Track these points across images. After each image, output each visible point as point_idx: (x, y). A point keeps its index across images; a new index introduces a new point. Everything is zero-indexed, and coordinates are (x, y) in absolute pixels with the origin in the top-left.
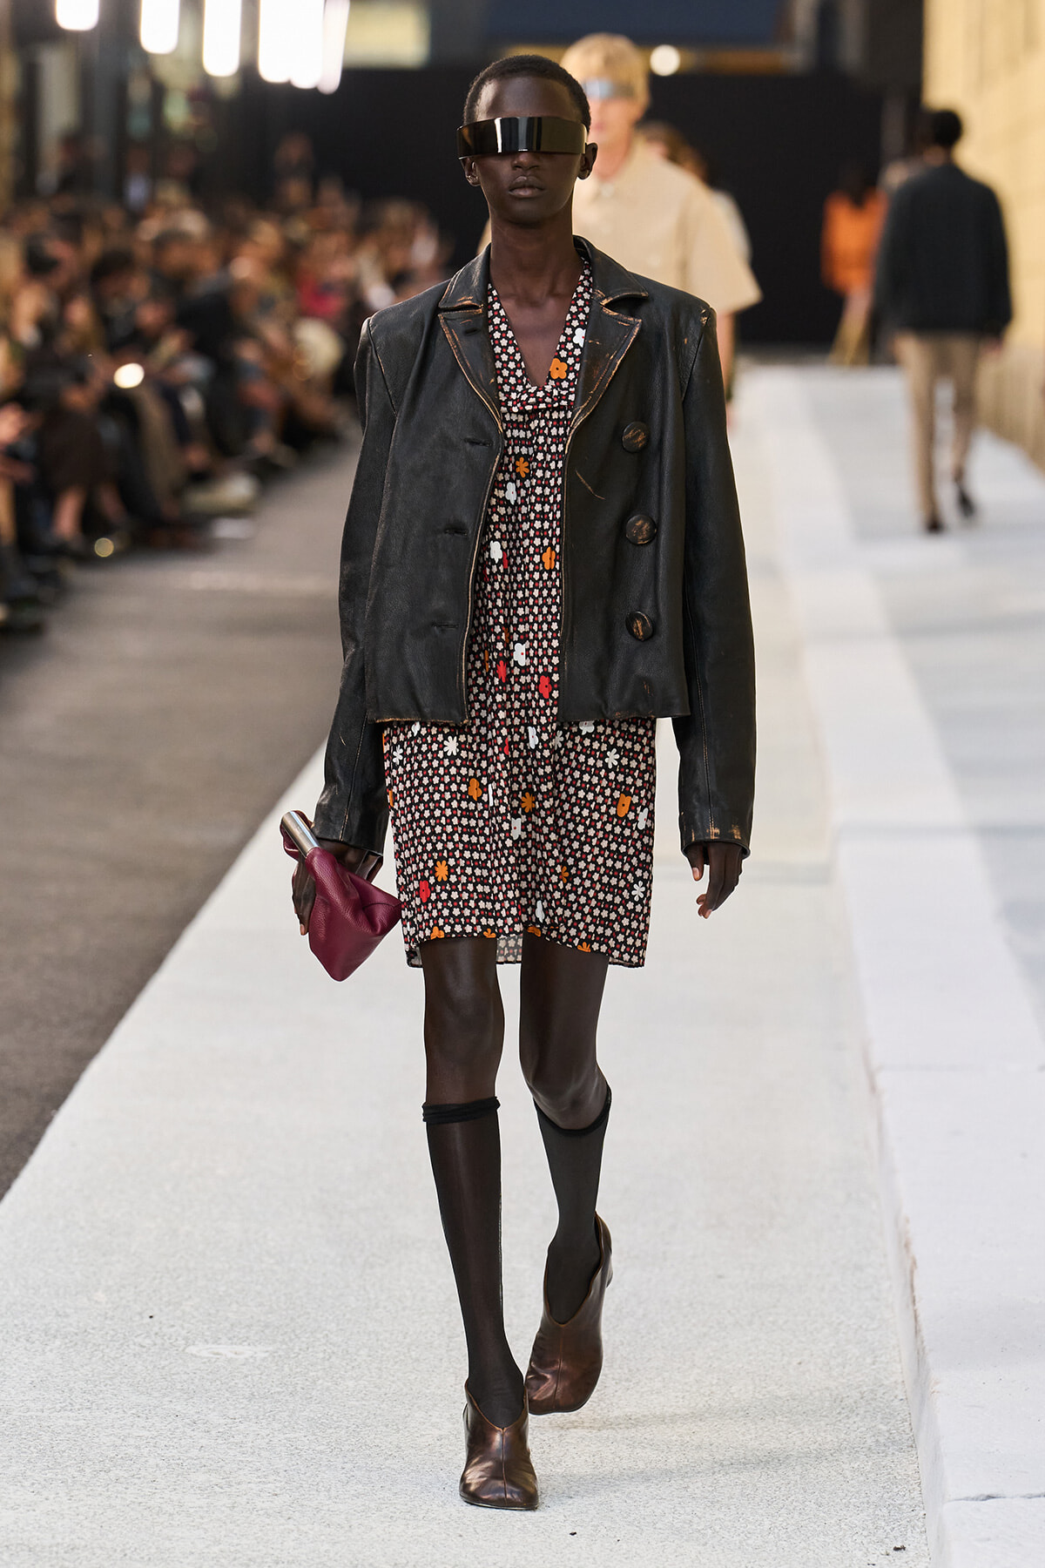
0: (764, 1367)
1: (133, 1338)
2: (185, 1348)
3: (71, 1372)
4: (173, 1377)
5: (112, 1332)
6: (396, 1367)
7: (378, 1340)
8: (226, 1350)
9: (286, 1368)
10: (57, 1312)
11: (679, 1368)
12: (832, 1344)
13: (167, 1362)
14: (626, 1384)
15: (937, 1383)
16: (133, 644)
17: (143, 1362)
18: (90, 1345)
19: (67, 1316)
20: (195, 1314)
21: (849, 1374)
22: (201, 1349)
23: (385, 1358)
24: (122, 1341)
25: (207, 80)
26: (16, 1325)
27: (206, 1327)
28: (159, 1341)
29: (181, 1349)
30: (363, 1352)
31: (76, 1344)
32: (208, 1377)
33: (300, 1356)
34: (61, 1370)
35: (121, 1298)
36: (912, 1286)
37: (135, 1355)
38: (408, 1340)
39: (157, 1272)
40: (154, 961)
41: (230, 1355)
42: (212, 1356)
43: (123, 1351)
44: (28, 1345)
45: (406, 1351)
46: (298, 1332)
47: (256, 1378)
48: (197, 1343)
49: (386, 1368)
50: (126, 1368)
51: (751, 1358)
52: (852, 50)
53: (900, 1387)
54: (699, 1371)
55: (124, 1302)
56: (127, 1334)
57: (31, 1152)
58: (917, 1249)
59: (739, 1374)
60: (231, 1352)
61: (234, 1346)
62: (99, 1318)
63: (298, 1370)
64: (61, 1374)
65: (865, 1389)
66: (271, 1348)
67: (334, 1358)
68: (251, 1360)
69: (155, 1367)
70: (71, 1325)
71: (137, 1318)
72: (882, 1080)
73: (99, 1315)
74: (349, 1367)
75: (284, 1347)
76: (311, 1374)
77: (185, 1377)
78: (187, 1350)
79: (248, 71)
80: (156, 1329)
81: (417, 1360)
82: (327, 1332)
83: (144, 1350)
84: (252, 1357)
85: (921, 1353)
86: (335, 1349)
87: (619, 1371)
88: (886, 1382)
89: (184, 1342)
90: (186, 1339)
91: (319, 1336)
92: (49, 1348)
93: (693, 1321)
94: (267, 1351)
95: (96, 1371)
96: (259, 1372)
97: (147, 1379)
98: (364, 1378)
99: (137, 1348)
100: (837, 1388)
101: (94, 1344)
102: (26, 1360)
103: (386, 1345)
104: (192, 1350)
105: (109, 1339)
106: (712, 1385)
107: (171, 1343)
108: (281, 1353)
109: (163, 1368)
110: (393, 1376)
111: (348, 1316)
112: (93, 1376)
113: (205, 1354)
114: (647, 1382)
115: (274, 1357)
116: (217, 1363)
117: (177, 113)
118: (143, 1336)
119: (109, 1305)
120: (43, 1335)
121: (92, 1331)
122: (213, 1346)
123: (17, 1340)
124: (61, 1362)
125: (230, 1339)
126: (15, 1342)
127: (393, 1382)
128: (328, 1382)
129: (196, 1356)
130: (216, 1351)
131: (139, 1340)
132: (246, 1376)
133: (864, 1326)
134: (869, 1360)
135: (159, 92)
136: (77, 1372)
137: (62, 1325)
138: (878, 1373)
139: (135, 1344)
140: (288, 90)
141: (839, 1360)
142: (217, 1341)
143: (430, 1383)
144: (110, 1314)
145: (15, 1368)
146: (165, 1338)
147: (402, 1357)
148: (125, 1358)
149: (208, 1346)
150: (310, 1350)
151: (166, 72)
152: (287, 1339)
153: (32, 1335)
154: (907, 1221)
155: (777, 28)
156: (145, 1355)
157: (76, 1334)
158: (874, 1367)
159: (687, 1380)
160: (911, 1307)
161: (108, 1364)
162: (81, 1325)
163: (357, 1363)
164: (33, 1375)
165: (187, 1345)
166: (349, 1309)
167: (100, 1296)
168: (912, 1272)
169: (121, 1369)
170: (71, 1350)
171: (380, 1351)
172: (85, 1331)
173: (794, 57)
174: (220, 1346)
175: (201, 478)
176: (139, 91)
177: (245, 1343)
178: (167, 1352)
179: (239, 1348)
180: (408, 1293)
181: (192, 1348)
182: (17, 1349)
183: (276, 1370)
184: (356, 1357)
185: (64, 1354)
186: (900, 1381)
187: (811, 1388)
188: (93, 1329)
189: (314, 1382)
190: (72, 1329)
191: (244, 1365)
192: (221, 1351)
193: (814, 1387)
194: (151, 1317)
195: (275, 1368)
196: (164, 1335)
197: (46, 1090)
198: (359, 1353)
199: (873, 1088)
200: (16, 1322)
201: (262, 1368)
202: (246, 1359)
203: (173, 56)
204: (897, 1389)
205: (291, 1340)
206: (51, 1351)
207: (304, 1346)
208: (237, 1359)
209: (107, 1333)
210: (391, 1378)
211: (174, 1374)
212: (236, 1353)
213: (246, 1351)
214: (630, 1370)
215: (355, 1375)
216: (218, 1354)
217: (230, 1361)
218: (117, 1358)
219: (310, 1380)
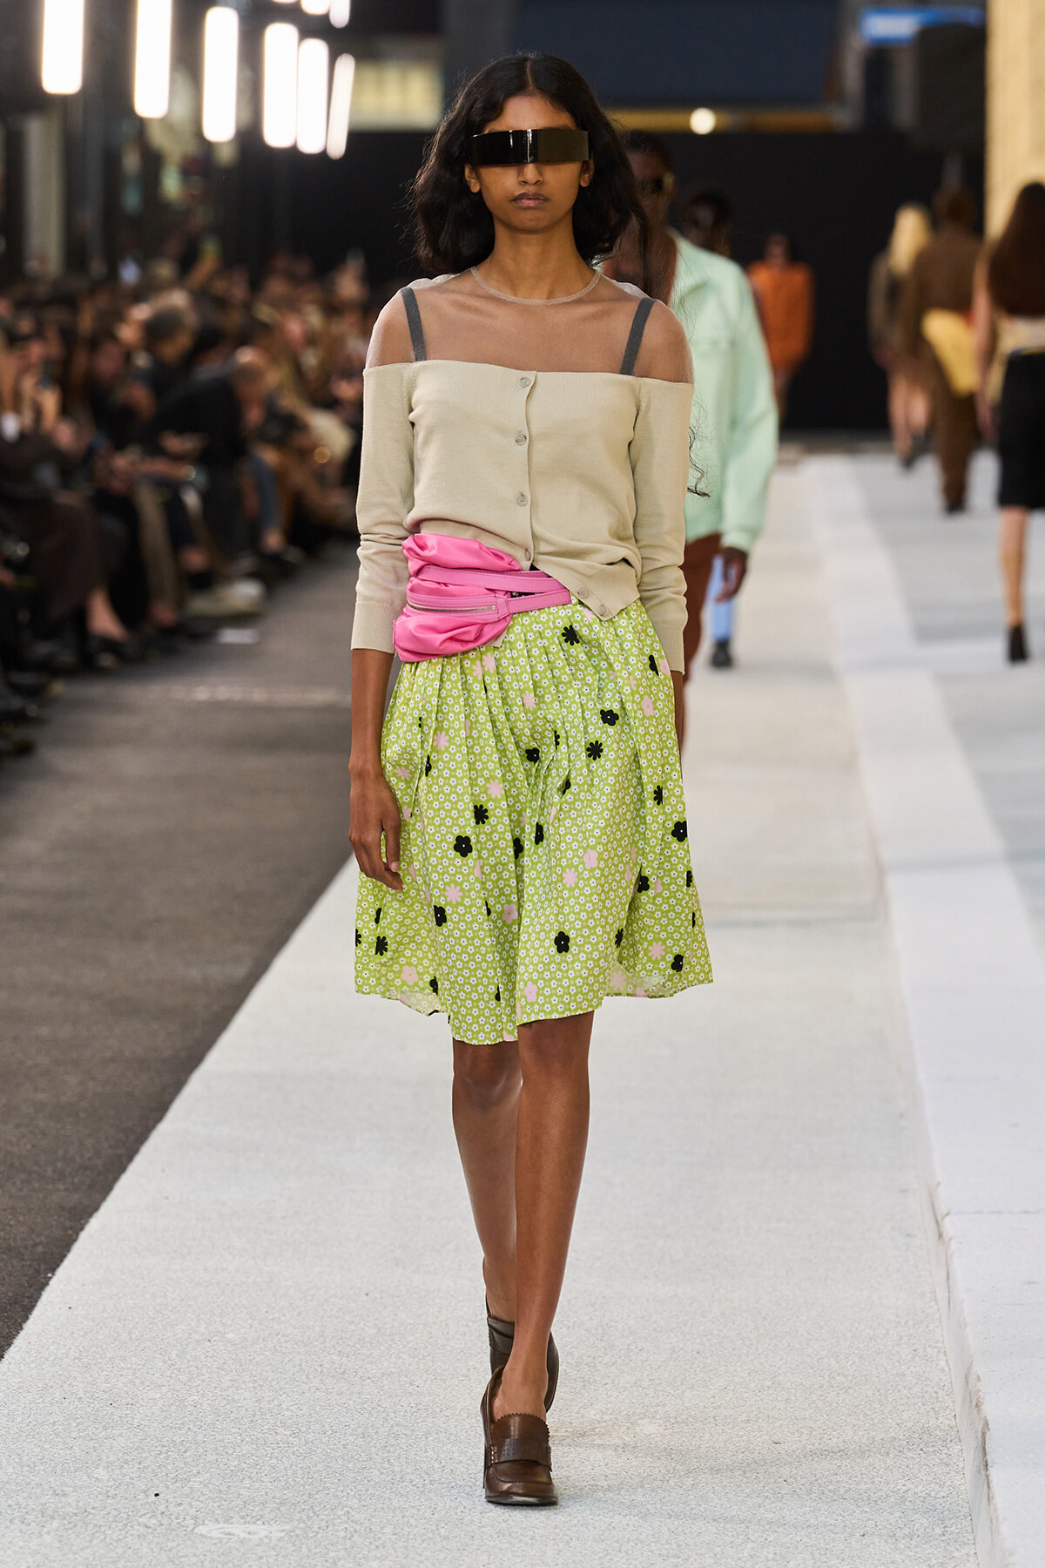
0: (825, 1540)
1: (137, 1518)
2: (194, 1529)
3: (70, 1556)
4: (182, 1559)
5: (114, 1512)
6: (424, 1545)
7: (403, 1517)
8: (238, 1529)
9: (304, 1549)
10: (55, 1491)
11: (732, 1542)
12: (897, 1515)
13: (175, 1544)
14: (675, 1561)
15: (1011, 1554)
16: (131, 763)
17: (149, 1544)
18: (91, 1526)
19: (65, 1495)
20: (205, 1491)
21: (916, 1546)
22: (211, 1529)
23: (411, 1536)
24: (124, 1522)
25: (208, 147)
26: (9, 1506)
27: (216, 1505)
28: (165, 1521)
29: (189, 1530)
30: (388, 1530)
31: (75, 1526)
32: (219, 1559)
33: (319, 1536)
34: (60, 1553)
35: (124, 1475)
36: (984, 1449)
37: (139, 1536)
38: (436, 1516)
39: (163, 1446)
40: (159, 1109)
41: (243, 1535)
42: (223, 1536)
43: (127, 1533)
44: (24, 1527)
45: (434, 1528)
46: (317, 1509)
47: (271, 1560)
48: (206, 1522)
49: (413, 1546)
50: (130, 1551)
51: (810, 1530)
52: (905, 110)
53: (972, 1559)
54: (754, 1545)
55: (127, 1479)
56: (130, 1513)
57: (26, 1318)
58: (989, 1410)
59: (797, 1548)
60: (244, 1532)
61: (247, 1525)
62: (100, 1497)
63: (317, 1550)
64: (60, 1558)
65: (934, 1562)
66: (287, 1527)
67: (356, 1537)
68: (266, 1541)
69: (161, 1549)
70: (69, 1504)
71: (142, 1496)
72: (949, 1226)
73: (100, 1493)
74: (373, 1547)
75: (302, 1525)
76: (332, 1555)
77: (194, 1560)
78: (196, 1531)
79: (249, 136)
80: (162, 1508)
81: (446, 1538)
82: (348, 1509)
83: (150, 1530)
84: (267, 1537)
85: (994, 1521)
86: (358, 1527)
87: (668, 1547)
88: (957, 1554)
89: (192, 1521)
90: (195, 1518)
91: (340, 1513)
92: (45, 1530)
93: (747, 1491)
94: (283, 1531)
95: (97, 1554)
96: (275, 1553)
97: (153, 1563)
98: (390, 1558)
99: (142, 1529)
100: (903, 1561)
101: (95, 1525)
102: (21, 1544)
103: (412, 1521)
104: (201, 1530)
105: (111, 1519)
106: (768, 1561)
107: (178, 1523)
108: (298, 1532)
109: (170, 1550)
110: (421, 1555)
111: (371, 1491)
112: (94, 1559)
113: (215, 1534)
114: (697, 1557)
115: (291, 1537)
116: (229, 1544)
117: (172, 184)
118: (148, 1516)
119: (112, 1483)
120: (39, 1516)
121: (92, 1511)
122: (225, 1525)
123: (11, 1521)
124: (59, 1545)
125: (242, 1518)
126: (9, 1524)
127: (421, 1562)
128: (350, 1563)
129: (206, 1537)
130: (227, 1530)
131: (144, 1520)
132: (261, 1558)
133: (933, 1494)
134: (938, 1531)
135: (153, 161)
136: (76, 1556)
137: (60, 1505)
138: (948, 1544)
139: (139, 1525)
140: (293, 154)
141: (906, 1531)
142: (228, 1520)
143: (461, 1562)
144: (112, 1492)
145: (9, 1552)
146: (173, 1517)
147: (431, 1535)
148: (129, 1539)
149: (219, 1526)
150: (330, 1528)
151: (158, 138)
152: (305, 1517)
153: (27, 1516)
154: (979, 1379)
155: (826, 87)
156: (150, 1537)
157: (75, 1514)
158: (944, 1538)
159: (741, 1555)
160: (983, 1472)
161: (111, 1547)
162: (80, 1504)
163: (381, 1542)
164: (28, 1560)
165: (196, 1525)
166: (372, 1483)
167: (101, 1473)
168: (984, 1435)
169: (124, 1552)
170: (70, 1532)
171: (406, 1528)
172: (85, 1511)
173: (843, 117)
174: (231, 1526)
175: (203, 582)
176: (131, 162)
177: (261, 1522)
178: (174, 1533)
179: (252, 1528)
180: (436, 1465)
181: (201, 1527)
182: (12, 1531)
183: (294, 1551)
184: (380, 1535)
185: (62, 1536)
186: (972, 1552)
187: (876, 1562)
188: (93, 1508)
189: (335, 1563)
190: (71, 1510)
191: (259, 1545)
192: (234, 1531)
193: (879, 1560)
194: (157, 1495)
195: (292, 1548)
196: (171, 1515)
197: (40, 1249)
198: (386, 1530)
199: (940, 1235)
200: (10, 1502)
201: (278, 1549)
202: (261, 1539)
203: (164, 122)
204: (969, 1561)
205: (309, 1518)
206: (48, 1533)
207: (323, 1524)
208: (250, 1540)
209: (109, 1513)
210: (419, 1558)
211: (182, 1557)
212: (249, 1533)
213: (261, 1530)
214: (679, 1546)
215: (379, 1555)
216: (230, 1534)
217: (242, 1542)
218: (120, 1540)
219: (330, 1561)
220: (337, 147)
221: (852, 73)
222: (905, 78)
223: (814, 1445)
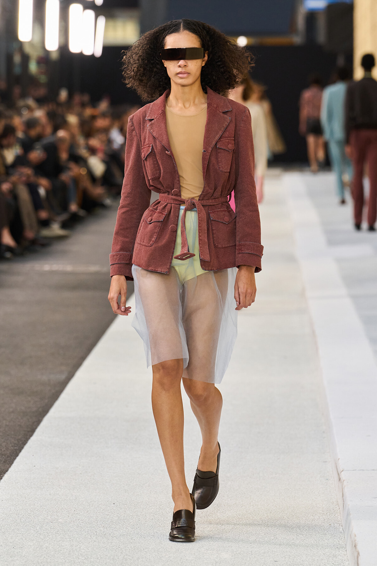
16: (19, 295)
25: (47, 53)
36: (358, 563)
39: (34, 564)
40: (31, 431)
52: (321, 37)
72: (343, 475)
79: (64, 48)
117: (33, 67)
135: (26, 58)
140: (81, 56)
151: (28, 49)
154: (355, 536)
155: (291, 28)
173: (297, 39)
175: (46, 223)
176: (17, 59)
199: (340, 479)
203: (30, 43)
220: (98, 52)
221: (301, 22)
222: (321, 24)
223: (290, 562)
